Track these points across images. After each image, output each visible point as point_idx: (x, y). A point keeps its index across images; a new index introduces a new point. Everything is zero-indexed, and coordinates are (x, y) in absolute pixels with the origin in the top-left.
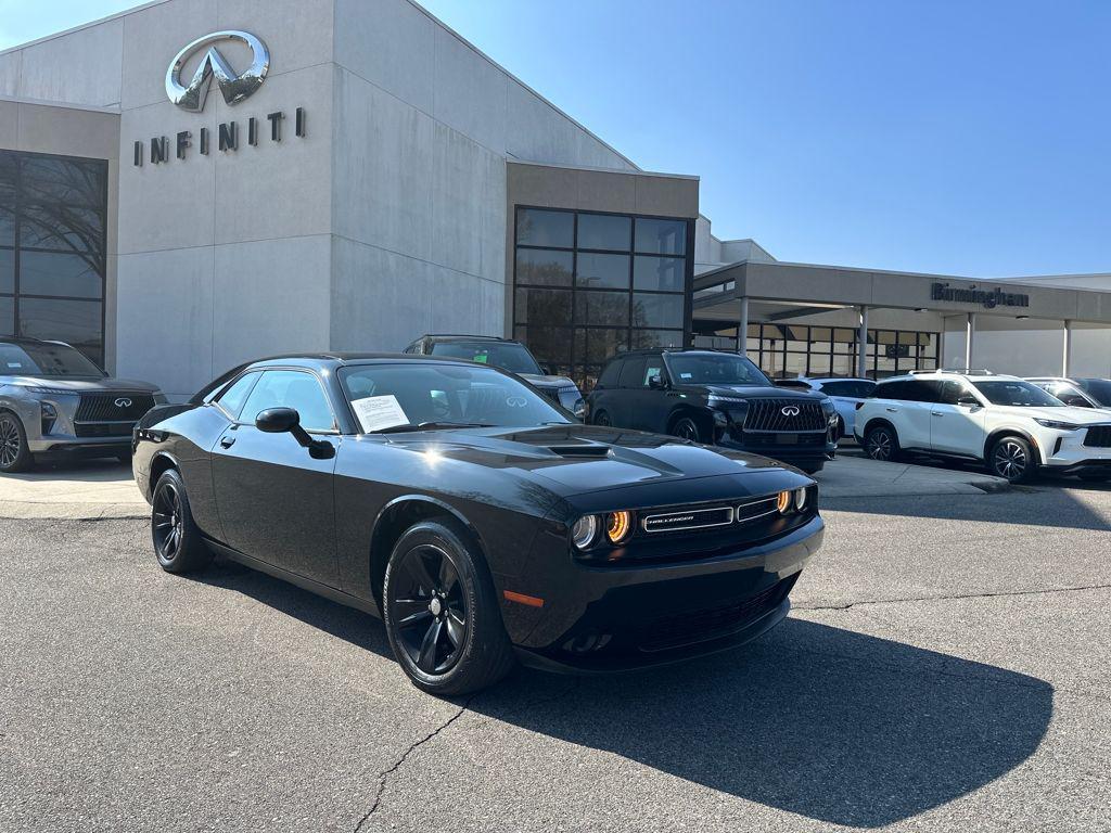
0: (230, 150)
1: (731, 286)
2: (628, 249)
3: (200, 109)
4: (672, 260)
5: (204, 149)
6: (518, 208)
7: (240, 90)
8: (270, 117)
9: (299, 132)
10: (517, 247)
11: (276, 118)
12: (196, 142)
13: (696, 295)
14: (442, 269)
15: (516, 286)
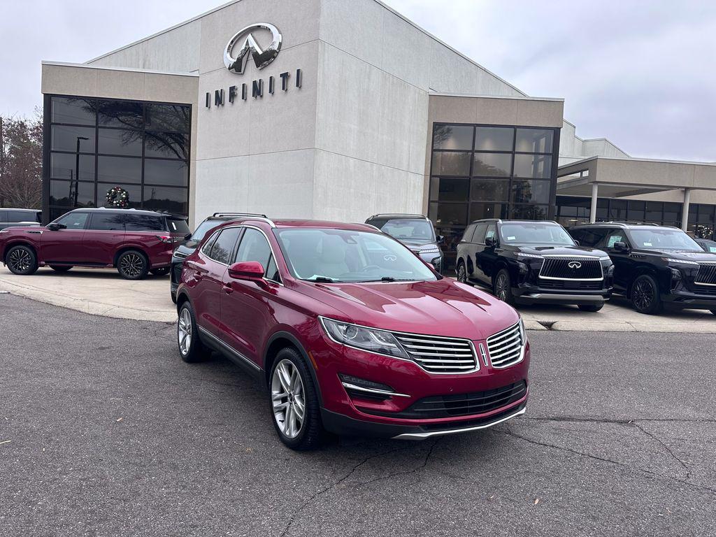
0: (258, 97)
1: (586, 174)
2: (511, 150)
3: (242, 72)
4: (542, 157)
5: (244, 97)
6: (435, 124)
7: (265, 59)
8: (281, 76)
9: (298, 84)
10: (433, 150)
11: (285, 76)
12: (239, 92)
13: (559, 180)
14: (383, 167)
15: (431, 176)
